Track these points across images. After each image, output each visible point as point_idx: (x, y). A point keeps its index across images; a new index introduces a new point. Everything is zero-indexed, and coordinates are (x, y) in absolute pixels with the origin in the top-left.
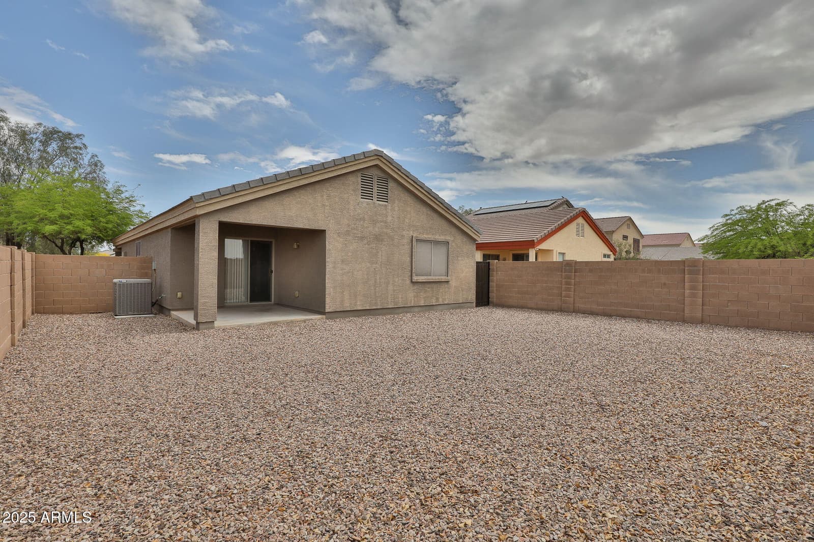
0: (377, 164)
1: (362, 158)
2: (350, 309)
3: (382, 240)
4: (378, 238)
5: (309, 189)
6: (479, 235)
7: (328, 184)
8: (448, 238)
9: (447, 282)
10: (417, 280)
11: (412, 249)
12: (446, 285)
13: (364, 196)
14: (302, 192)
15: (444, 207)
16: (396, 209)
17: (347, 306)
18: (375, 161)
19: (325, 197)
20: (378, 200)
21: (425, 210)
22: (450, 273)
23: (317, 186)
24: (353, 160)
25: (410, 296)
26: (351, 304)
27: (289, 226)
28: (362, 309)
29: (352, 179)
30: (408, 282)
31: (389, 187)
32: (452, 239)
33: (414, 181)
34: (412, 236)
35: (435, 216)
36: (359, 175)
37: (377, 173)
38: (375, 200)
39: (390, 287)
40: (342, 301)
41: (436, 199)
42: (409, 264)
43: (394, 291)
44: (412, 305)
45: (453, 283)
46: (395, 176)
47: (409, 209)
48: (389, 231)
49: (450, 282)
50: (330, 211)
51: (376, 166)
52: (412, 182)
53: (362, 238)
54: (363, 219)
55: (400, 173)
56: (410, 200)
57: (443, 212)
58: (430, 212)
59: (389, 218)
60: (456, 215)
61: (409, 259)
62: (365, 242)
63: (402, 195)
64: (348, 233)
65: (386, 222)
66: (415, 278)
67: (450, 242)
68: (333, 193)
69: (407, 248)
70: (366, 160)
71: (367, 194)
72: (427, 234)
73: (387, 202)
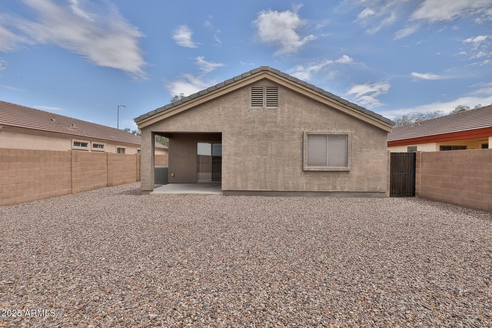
0: (265, 78)
1: (249, 75)
2: (241, 190)
3: (272, 137)
4: (268, 136)
5: (209, 105)
6: (391, 127)
7: (223, 100)
8: (347, 131)
9: (348, 172)
10: (308, 169)
11: (303, 142)
12: (345, 175)
13: (254, 104)
14: (204, 107)
15: (340, 104)
16: (286, 110)
17: (239, 187)
18: (263, 75)
19: (221, 109)
20: (267, 106)
21: (317, 108)
22: (350, 163)
23: (215, 103)
24: (241, 78)
25: (303, 183)
26: (243, 186)
27: (195, 131)
28: (253, 190)
29: (243, 93)
30: (299, 170)
31: (279, 94)
32: (354, 131)
33: (302, 85)
34: (303, 132)
35: (331, 113)
36: (250, 88)
37: (267, 84)
38: (265, 106)
39: (281, 174)
40: (235, 184)
41: (330, 97)
42: (301, 156)
43: (284, 177)
44: (304, 190)
45: (355, 172)
46: (283, 84)
47: (300, 110)
48: (278, 129)
49: (351, 172)
50: (225, 118)
51: (265, 79)
52: (301, 86)
53: (252, 137)
54: (254, 122)
55: (287, 81)
56: (301, 102)
57: (340, 108)
58: (324, 110)
59: (279, 119)
60: (355, 109)
61: (300, 152)
62: (255, 139)
63: (292, 99)
64: (240, 133)
65: (275, 122)
66: (306, 168)
67: (350, 135)
68: (228, 105)
69: (298, 142)
70: (254, 76)
71: (256, 102)
72: (321, 129)
73: (277, 106)
